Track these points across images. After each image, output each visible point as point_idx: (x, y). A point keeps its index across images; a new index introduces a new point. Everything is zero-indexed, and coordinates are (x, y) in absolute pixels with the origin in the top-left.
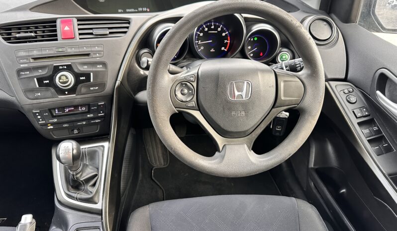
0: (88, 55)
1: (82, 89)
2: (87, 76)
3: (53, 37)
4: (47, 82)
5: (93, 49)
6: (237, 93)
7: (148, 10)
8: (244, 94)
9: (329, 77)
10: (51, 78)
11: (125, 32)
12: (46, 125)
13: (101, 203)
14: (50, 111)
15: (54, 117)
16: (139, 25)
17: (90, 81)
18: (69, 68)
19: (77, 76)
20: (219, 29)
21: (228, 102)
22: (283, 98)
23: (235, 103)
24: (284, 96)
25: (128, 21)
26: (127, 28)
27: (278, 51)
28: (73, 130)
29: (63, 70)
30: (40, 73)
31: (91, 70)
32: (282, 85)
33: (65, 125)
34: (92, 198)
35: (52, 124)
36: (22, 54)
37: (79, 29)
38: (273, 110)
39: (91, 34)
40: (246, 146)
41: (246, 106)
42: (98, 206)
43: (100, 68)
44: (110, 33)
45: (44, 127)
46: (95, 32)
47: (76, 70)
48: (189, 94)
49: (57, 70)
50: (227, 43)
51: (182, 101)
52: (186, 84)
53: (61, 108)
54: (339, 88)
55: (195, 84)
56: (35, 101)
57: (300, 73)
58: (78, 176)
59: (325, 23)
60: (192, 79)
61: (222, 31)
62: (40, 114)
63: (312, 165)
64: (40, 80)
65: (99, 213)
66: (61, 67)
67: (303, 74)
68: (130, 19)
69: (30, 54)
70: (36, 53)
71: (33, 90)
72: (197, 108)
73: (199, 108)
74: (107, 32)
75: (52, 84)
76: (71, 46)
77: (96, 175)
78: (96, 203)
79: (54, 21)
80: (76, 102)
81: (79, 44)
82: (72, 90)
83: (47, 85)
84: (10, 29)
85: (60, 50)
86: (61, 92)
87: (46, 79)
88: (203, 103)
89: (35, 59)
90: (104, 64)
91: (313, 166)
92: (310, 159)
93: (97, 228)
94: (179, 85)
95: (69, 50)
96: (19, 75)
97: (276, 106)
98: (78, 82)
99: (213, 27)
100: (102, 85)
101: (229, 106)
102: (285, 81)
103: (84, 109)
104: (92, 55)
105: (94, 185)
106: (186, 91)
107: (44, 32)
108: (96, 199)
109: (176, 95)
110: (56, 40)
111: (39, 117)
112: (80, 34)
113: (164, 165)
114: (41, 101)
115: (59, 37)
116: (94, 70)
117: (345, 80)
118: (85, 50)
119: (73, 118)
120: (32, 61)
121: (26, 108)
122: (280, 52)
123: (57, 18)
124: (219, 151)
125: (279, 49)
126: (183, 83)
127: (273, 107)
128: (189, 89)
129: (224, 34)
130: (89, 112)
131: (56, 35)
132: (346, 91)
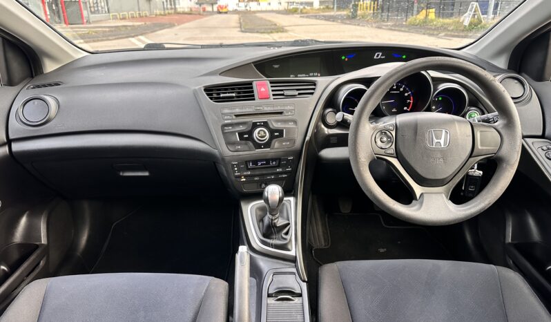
0: (281, 113)
1: (276, 144)
2: (281, 132)
3: (252, 98)
4: (247, 136)
5: (286, 108)
6: (435, 140)
7: (319, 75)
8: (442, 141)
9: (525, 134)
10: (250, 133)
11: (312, 94)
12: (240, 177)
13: (295, 250)
14: (247, 162)
15: (248, 169)
16: (324, 86)
17: (283, 136)
18: (265, 125)
19: (272, 131)
20: (402, 89)
21: (426, 148)
22: (480, 147)
23: (434, 150)
24: (481, 146)
25: (314, 83)
26: (314, 89)
27: (466, 110)
28: (261, 185)
29: (260, 126)
30: (241, 128)
31: (284, 126)
32: (478, 135)
33: (256, 179)
34: (286, 244)
35: (245, 176)
36: (226, 111)
37: (273, 91)
38: (471, 159)
39: (283, 95)
40: (444, 195)
41: (444, 153)
42: (292, 253)
43: (291, 125)
44: (299, 94)
45: (238, 179)
46: (286, 93)
47: (271, 126)
48: (389, 142)
49: (255, 126)
50: (410, 103)
51: (382, 148)
52: (385, 133)
53: (255, 162)
54: (537, 145)
55: (394, 133)
56: (236, 153)
57: (496, 124)
58: (276, 221)
59: (516, 81)
60: (391, 128)
61: (405, 91)
62: (238, 166)
63: (509, 239)
64: (241, 134)
65: (293, 260)
66: (258, 124)
67: (499, 125)
68: (316, 81)
69: (233, 111)
70: (238, 111)
71: (234, 144)
72: (395, 155)
73: (398, 155)
74: (297, 93)
75: (251, 138)
76: (268, 105)
77: (289, 224)
78: (289, 250)
79: (251, 83)
80: (269, 156)
81: (273, 104)
82: (268, 145)
83: (246, 139)
84: (212, 90)
85: (258, 108)
86: (258, 146)
87: (245, 133)
88: (402, 150)
89: (237, 116)
90: (295, 122)
91: (510, 241)
92: (507, 233)
93: (294, 274)
94: (379, 133)
95: (266, 109)
96: (223, 130)
97: (473, 155)
98: (272, 137)
99: (395, 87)
100: (293, 141)
101: (428, 153)
102: (481, 131)
103: (274, 163)
104: (285, 113)
105: (287, 233)
106: (385, 139)
107: (239, 93)
108: (289, 247)
109: (375, 142)
110: (254, 99)
111: (236, 169)
112: (274, 95)
113: (325, 246)
114: (241, 153)
115: (256, 96)
116: (287, 126)
117: (543, 136)
118: (278, 109)
119: (264, 172)
120: (234, 117)
121: (227, 159)
122: (469, 111)
123: (253, 81)
124: (416, 199)
125: (467, 108)
126: (383, 132)
127: (471, 156)
128: (388, 137)
129: (406, 94)
130: (278, 167)
131: (253, 96)
132: (545, 148)
